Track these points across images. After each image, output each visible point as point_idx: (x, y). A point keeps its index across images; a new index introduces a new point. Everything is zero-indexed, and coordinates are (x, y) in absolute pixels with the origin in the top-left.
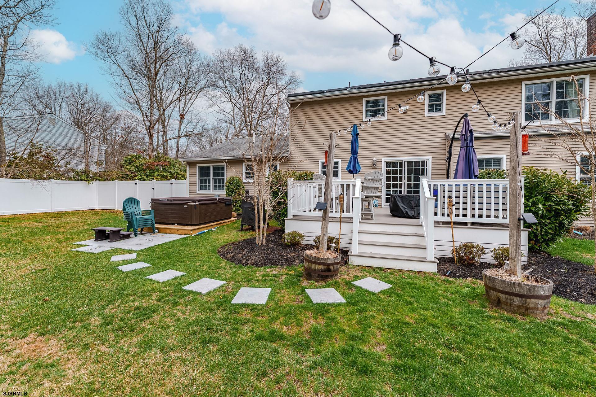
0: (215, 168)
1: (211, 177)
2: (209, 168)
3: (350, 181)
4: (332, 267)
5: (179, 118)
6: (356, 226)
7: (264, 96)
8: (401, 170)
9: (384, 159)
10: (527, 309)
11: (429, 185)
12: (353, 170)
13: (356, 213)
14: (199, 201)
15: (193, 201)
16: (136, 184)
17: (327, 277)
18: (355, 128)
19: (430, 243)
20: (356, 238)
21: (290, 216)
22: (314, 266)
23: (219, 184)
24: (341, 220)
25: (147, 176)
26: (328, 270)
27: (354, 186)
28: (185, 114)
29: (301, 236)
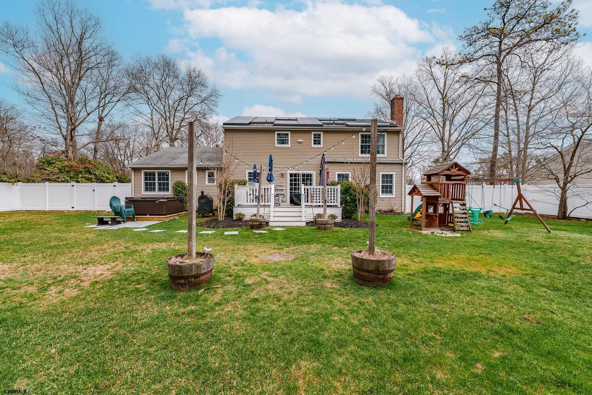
0: (159, 174)
1: (156, 181)
2: (154, 174)
3: (269, 186)
4: (262, 223)
5: (98, 120)
6: (272, 208)
7: (186, 105)
8: (298, 179)
9: (289, 172)
10: (326, 228)
11: (305, 189)
12: (270, 179)
13: (272, 203)
14: (167, 198)
15: (163, 199)
16: (73, 186)
17: (260, 227)
18: (271, 156)
19: (303, 214)
20: (272, 214)
21: (236, 205)
22: (255, 223)
23: (164, 187)
24: (265, 206)
25: (71, 178)
26: (261, 224)
27: (271, 189)
28: (105, 116)
29: (243, 215)
